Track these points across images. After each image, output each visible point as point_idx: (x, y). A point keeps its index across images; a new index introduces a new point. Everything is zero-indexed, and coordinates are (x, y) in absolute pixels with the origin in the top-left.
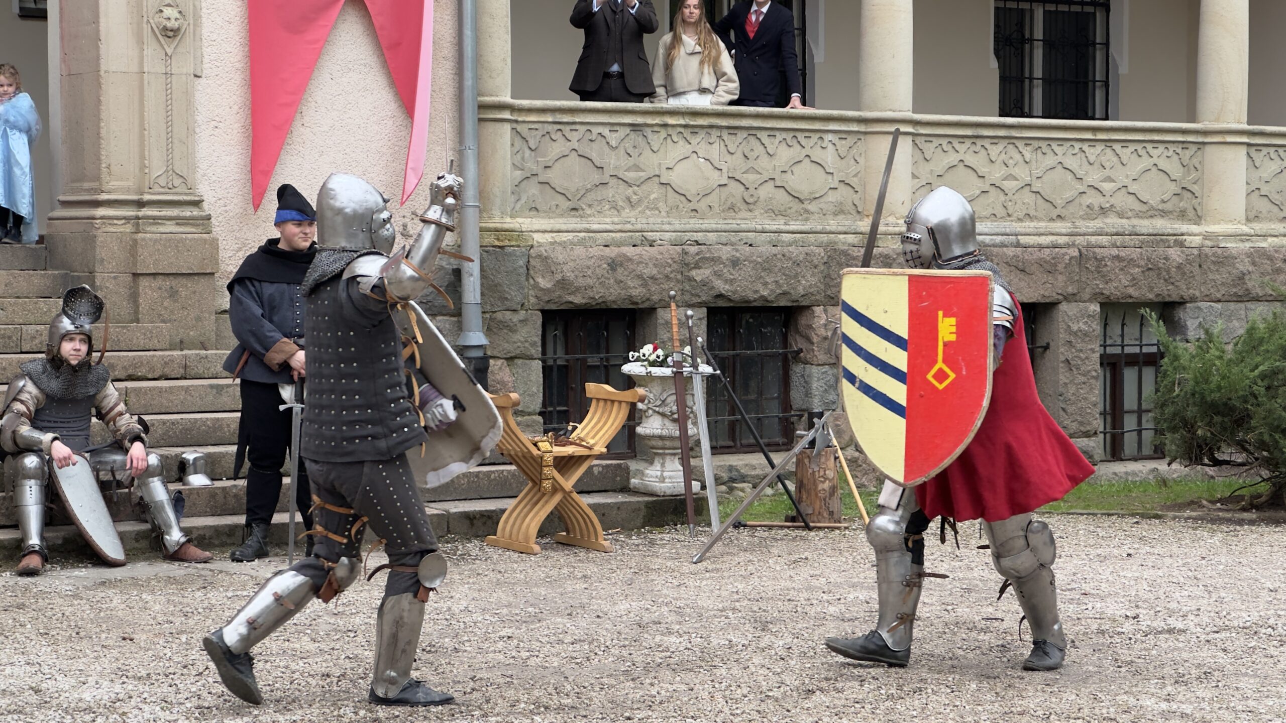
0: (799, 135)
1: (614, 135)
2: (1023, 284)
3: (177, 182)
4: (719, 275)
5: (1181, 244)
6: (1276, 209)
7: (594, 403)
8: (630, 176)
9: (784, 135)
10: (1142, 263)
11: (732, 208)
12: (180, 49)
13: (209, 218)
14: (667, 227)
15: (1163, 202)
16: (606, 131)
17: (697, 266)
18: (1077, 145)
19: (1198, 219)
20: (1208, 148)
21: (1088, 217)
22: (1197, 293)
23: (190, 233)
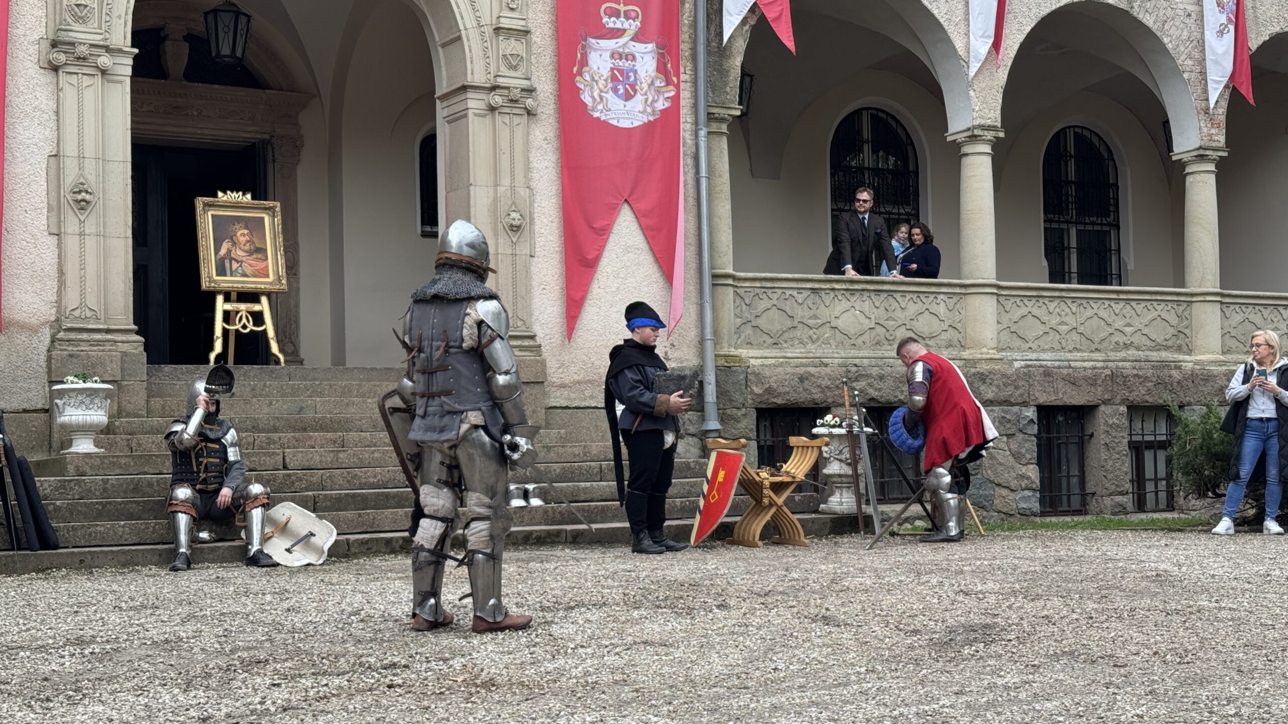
0: (921, 295)
1: (800, 296)
2: (1074, 393)
3: (520, 323)
4: (870, 385)
5: (1179, 368)
6: (1241, 346)
7: (795, 449)
8: (811, 322)
9: (911, 295)
10: (1154, 379)
11: (878, 343)
12: (522, 239)
13: (540, 346)
14: (836, 355)
15: (1166, 340)
16: (795, 293)
17: (857, 380)
18: (1107, 303)
19: (1190, 352)
20: (1194, 304)
21: (1115, 350)
22: (1192, 400)
23: (528, 356)
